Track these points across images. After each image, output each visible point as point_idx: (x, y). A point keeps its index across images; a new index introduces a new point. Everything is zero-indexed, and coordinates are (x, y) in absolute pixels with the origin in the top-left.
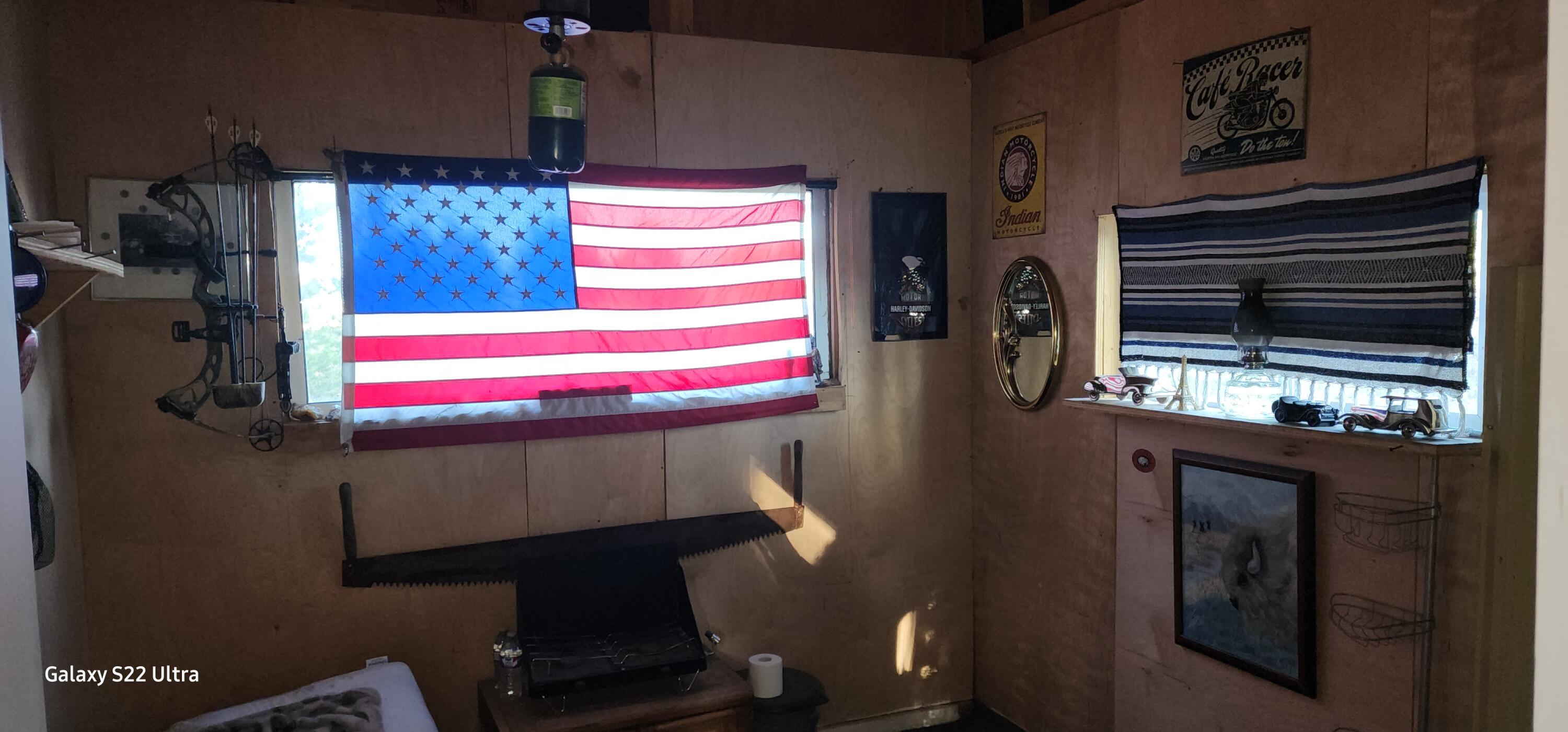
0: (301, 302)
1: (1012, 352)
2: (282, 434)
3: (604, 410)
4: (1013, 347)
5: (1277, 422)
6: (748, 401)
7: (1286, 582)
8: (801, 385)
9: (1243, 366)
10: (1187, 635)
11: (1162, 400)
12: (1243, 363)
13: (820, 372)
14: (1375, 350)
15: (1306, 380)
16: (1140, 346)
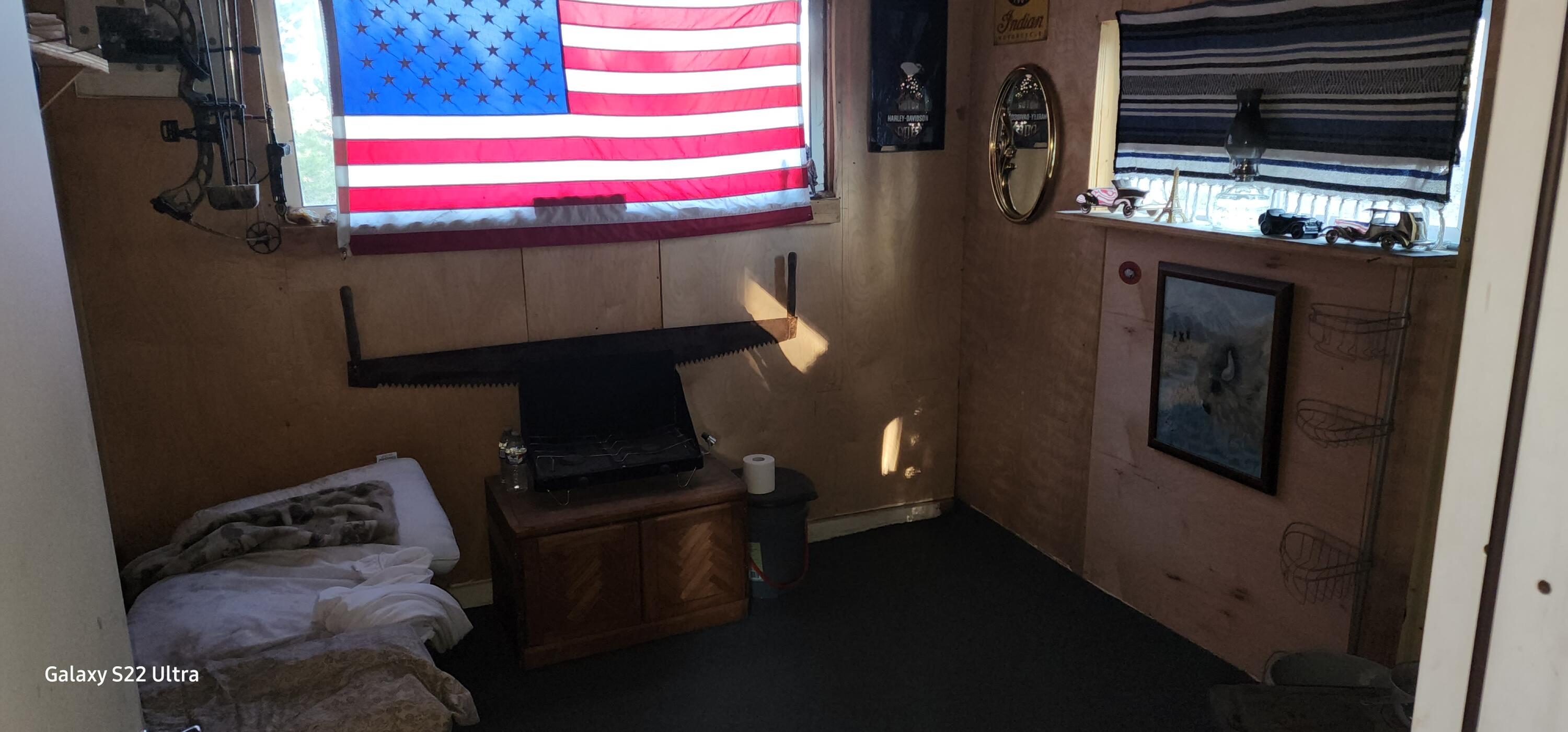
0: (289, 102)
1: (1007, 164)
2: (279, 238)
3: (598, 218)
4: (1009, 159)
5: (1262, 234)
6: (743, 213)
7: (1258, 389)
8: (795, 196)
9: (1234, 178)
10: (1160, 439)
11: (1152, 213)
12: (1234, 176)
13: (815, 183)
14: (1365, 163)
15: (1294, 193)
16: (1134, 158)
